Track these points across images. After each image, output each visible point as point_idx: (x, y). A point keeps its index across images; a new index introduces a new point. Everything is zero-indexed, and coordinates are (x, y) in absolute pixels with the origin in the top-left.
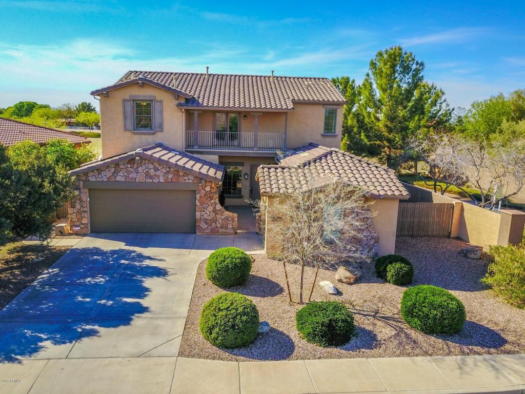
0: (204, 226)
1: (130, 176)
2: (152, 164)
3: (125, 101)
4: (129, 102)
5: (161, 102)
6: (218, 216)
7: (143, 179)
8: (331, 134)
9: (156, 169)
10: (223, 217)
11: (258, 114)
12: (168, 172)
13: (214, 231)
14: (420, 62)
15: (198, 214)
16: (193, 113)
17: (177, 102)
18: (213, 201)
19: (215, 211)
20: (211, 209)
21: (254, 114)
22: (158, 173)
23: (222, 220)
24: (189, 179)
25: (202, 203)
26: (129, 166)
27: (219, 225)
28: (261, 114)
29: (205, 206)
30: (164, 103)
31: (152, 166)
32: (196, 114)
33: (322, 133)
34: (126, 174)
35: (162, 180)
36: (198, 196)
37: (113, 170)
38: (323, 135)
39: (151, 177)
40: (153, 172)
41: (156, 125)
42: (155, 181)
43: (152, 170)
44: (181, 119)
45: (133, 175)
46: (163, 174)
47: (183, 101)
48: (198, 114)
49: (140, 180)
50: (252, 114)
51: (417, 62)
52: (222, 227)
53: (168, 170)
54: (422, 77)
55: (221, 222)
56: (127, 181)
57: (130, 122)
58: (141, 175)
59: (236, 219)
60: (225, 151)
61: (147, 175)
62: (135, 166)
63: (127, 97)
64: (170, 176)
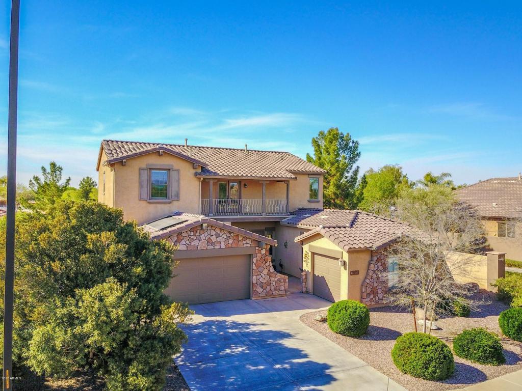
0: (260, 290)
1: (193, 244)
2: (214, 230)
3: (141, 169)
4: (146, 172)
5: (178, 171)
6: (272, 279)
7: (204, 247)
8: (316, 200)
9: (218, 236)
10: (276, 279)
11: (265, 182)
12: (228, 238)
13: (269, 295)
14: (355, 141)
15: (254, 279)
16: (209, 182)
17: (194, 171)
18: (267, 264)
19: (269, 274)
20: (265, 272)
21: (263, 182)
22: (219, 239)
23: (276, 282)
24: (247, 243)
25: (258, 267)
26: (192, 233)
27: (273, 288)
28: (268, 182)
29: (260, 269)
30: (181, 172)
31: (214, 233)
32: (211, 182)
33: (308, 199)
34: (188, 242)
35: (223, 246)
36: (254, 260)
37: (176, 238)
38: (309, 201)
39: (213, 244)
40: (215, 238)
41: (173, 194)
42: (216, 247)
43: (214, 236)
44: (198, 187)
45: (195, 243)
46: (224, 240)
47: (199, 170)
48: (214, 182)
49: (202, 247)
50: (261, 182)
51: (353, 141)
52: (275, 290)
53: (229, 235)
54: (360, 153)
55: (274, 284)
56: (189, 249)
57: (146, 191)
58: (203, 242)
59: (287, 280)
60: (237, 217)
61: (209, 241)
62: (198, 234)
63: (144, 166)
64: (231, 241)
